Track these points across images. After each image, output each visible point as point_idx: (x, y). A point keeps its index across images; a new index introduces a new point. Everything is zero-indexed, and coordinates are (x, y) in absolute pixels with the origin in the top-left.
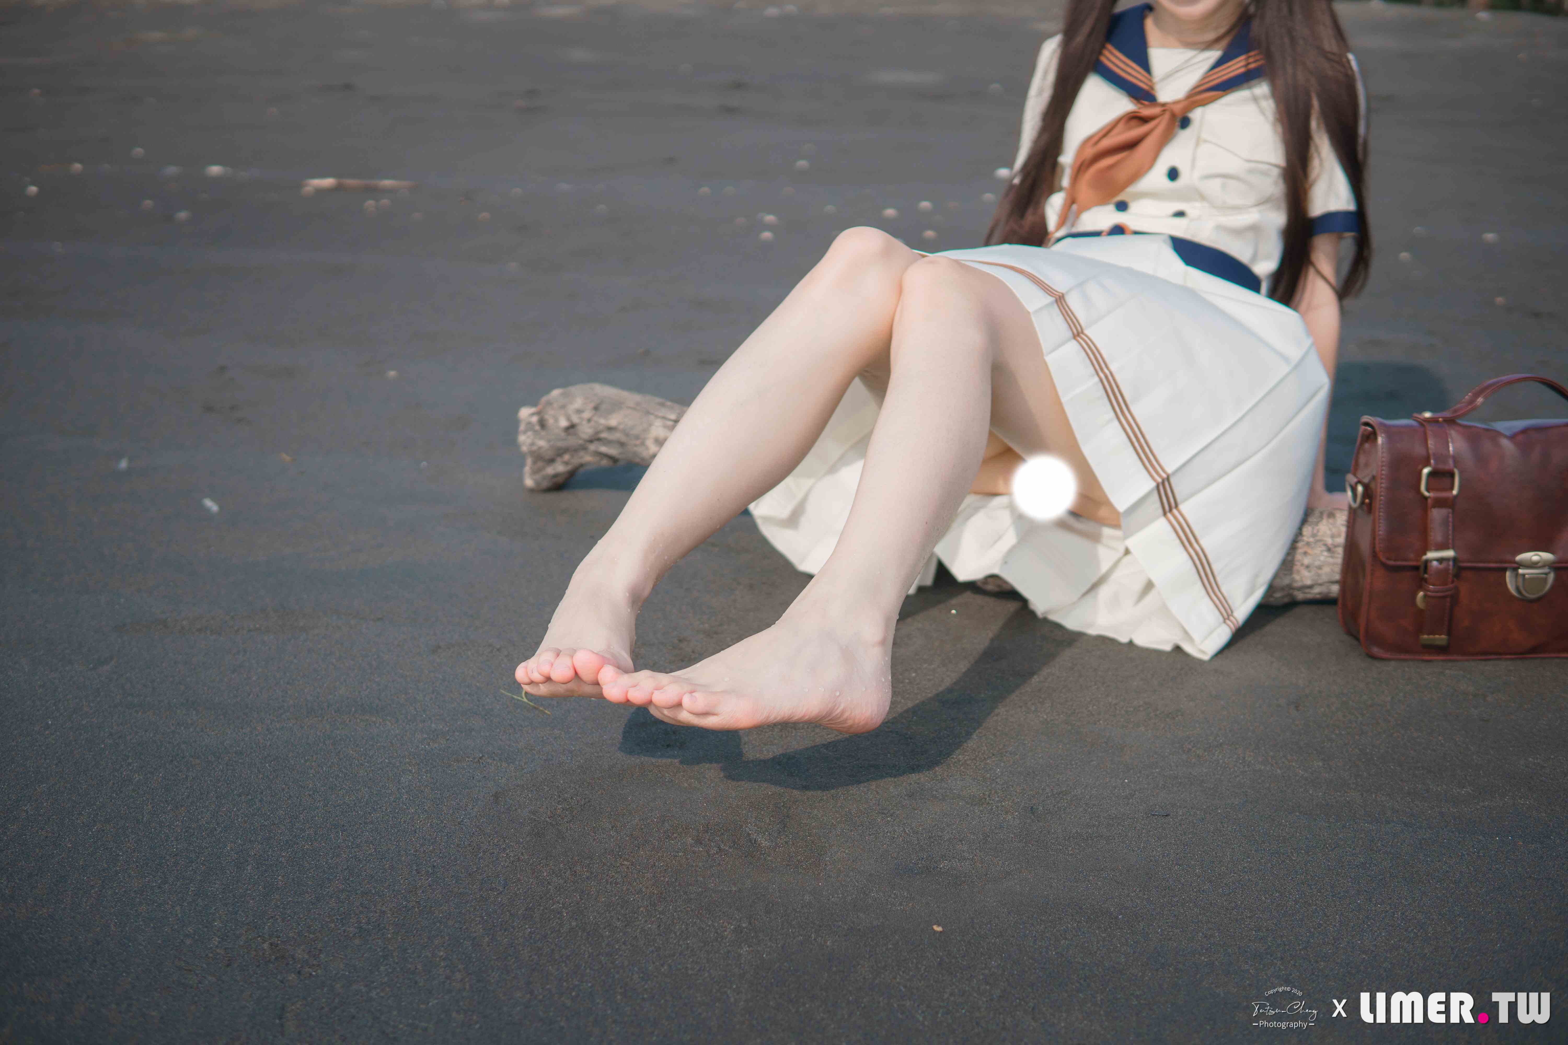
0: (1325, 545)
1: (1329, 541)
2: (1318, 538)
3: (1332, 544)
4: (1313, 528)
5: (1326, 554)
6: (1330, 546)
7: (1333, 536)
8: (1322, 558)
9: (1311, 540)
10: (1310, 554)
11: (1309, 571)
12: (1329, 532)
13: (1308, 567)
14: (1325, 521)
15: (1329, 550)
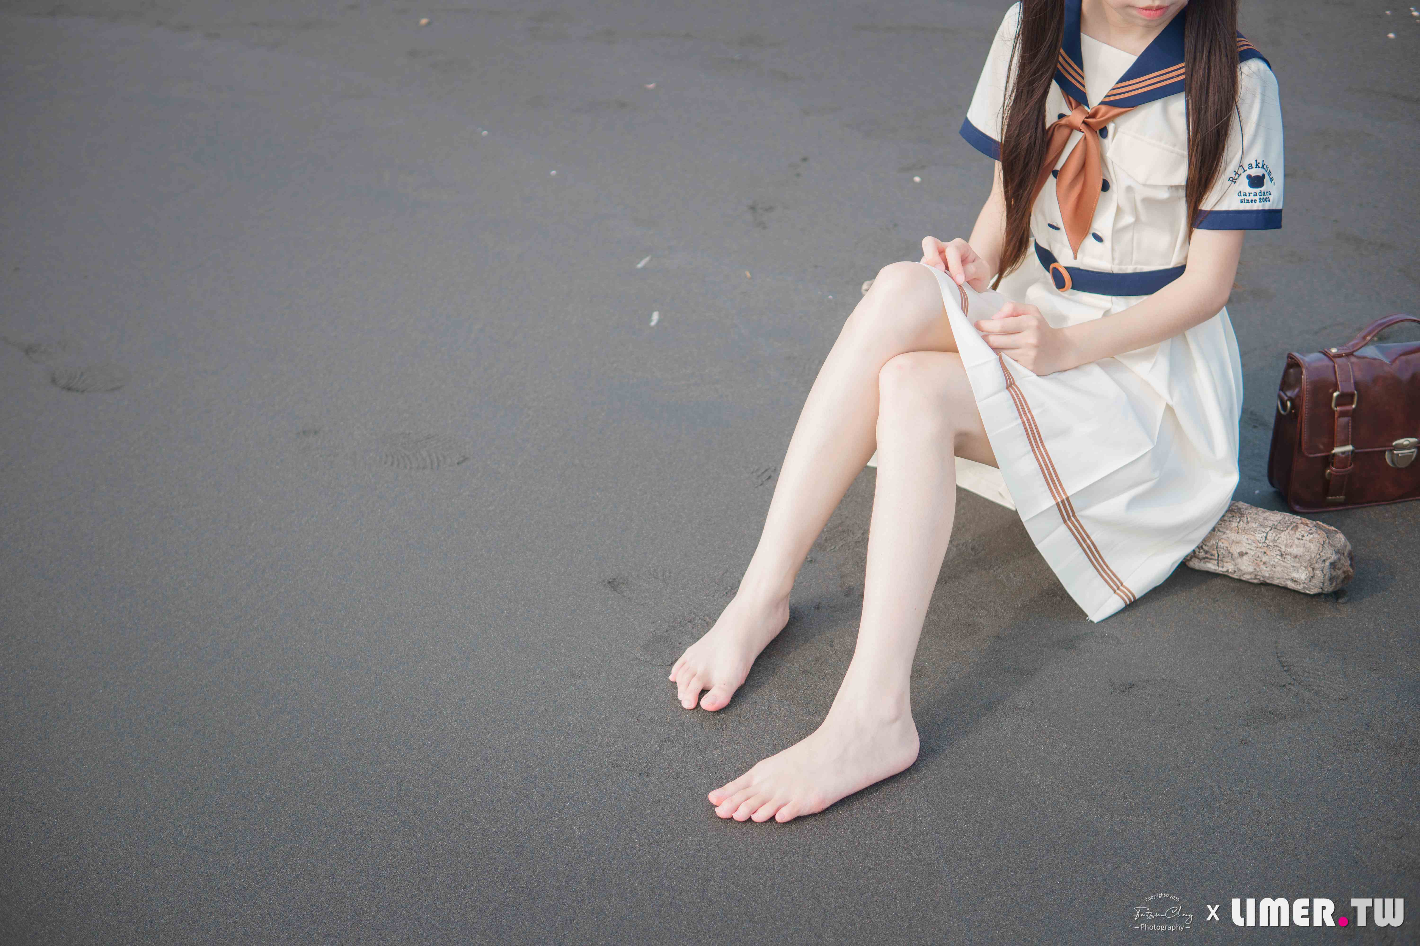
0: (1281, 551)
1: (1283, 549)
2: (1275, 544)
3: (1285, 552)
4: (1276, 535)
5: (1279, 557)
6: (1283, 553)
7: (1286, 546)
8: (1276, 560)
9: (1271, 544)
10: (1267, 555)
11: (1266, 567)
12: (1285, 542)
13: (1264, 563)
14: (1287, 531)
15: (1282, 555)
